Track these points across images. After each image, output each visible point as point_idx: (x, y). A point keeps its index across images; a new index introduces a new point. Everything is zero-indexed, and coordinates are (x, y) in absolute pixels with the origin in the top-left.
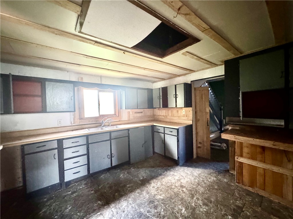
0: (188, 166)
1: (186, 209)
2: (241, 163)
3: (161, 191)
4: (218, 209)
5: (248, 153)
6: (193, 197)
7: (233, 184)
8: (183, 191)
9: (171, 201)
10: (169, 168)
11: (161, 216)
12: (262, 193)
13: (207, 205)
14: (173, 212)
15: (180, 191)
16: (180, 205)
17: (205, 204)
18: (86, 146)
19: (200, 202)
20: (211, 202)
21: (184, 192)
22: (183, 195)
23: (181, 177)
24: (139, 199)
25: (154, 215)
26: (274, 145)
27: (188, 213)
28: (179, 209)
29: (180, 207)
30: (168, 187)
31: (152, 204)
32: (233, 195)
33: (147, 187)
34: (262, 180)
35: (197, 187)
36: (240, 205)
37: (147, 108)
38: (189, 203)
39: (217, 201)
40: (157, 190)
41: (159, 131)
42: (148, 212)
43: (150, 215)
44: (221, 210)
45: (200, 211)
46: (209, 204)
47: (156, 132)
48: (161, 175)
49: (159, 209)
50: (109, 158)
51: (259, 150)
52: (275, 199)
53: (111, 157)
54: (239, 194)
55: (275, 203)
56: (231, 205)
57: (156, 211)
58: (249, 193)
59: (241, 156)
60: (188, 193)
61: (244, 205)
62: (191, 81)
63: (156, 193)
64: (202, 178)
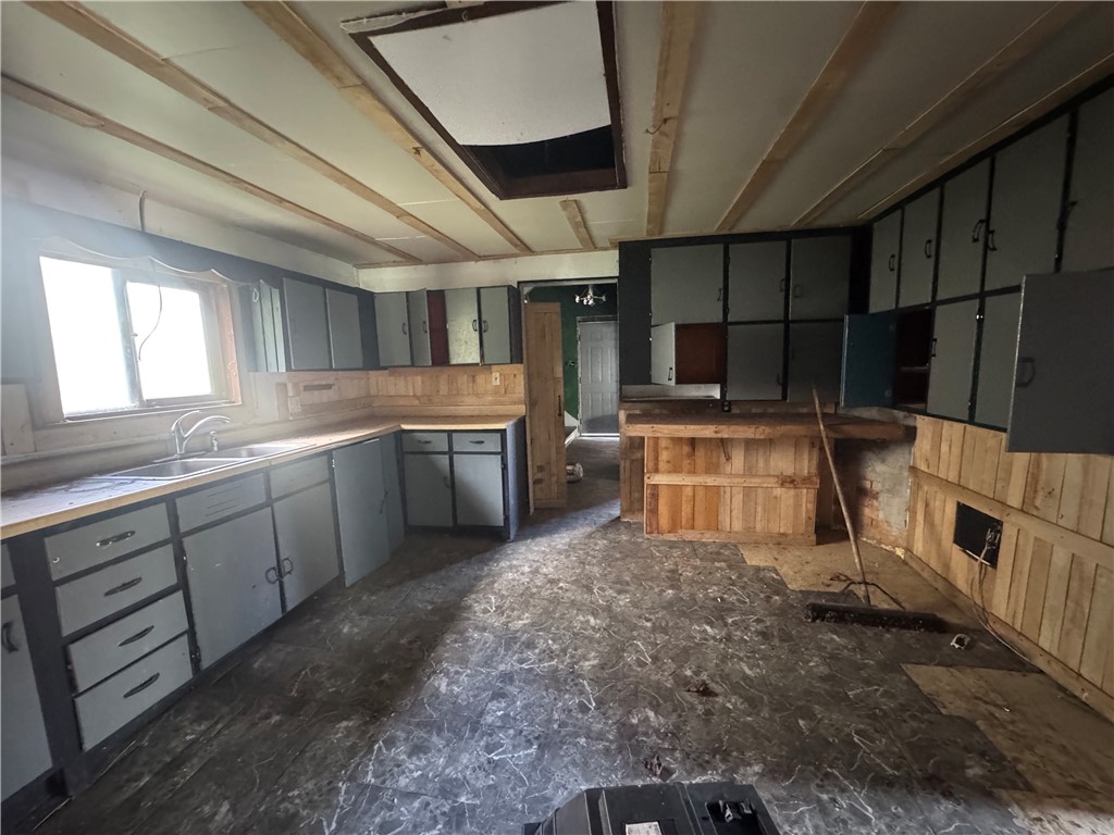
0: (534, 536)
1: (595, 616)
2: (655, 487)
3: (513, 610)
4: (645, 588)
5: (668, 462)
6: (589, 590)
7: (640, 540)
8: (561, 588)
9: (554, 618)
10: (488, 555)
11: (557, 653)
12: (690, 536)
13: (627, 592)
14: (575, 634)
15: (556, 590)
16: (577, 615)
17: (620, 592)
18: (170, 546)
19: (610, 592)
20: (628, 584)
21: (567, 590)
22: (569, 594)
23: (535, 565)
24: (472, 653)
25: (540, 660)
26: (716, 432)
27: (604, 619)
28: (582, 622)
29: (581, 618)
30: (522, 594)
31: (515, 643)
32: (652, 557)
33: (469, 619)
34: (689, 509)
35: (584, 568)
36: (672, 567)
37: (361, 366)
38: (591, 602)
39: (635, 577)
40: (503, 613)
41: (429, 448)
42: (521, 661)
43: (532, 664)
44: (652, 588)
45: (620, 607)
46: (627, 588)
47: (412, 453)
48: (478, 578)
49: (541, 644)
50: (274, 583)
51: (686, 449)
52: (708, 538)
53: (280, 575)
54: (658, 551)
55: (709, 544)
56: (659, 574)
57: (537, 651)
58: (672, 545)
59: (656, 470)
60: (574, 587)
61: (676, 564)
62: (519, 283)
63: (503, 619)
64: (581, 549)
